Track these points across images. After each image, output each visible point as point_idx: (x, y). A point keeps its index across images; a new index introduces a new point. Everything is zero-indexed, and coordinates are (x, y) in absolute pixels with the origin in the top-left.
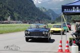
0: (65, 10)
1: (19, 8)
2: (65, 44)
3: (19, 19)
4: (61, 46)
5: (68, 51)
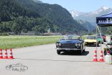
2: (99, 54)
4: (96, 56)
5: (102, 60)
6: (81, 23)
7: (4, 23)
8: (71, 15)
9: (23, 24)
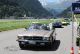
0: (76, 8)
1: (32, 8)
3: (32, 16)
6: (48, 10)
8: (41, 4)
9: (6, 10)
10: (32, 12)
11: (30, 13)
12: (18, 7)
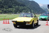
7: (10, 9)
9: (18, 9)
10: (34, 10)
11: (32, 11)
12: (25, 7)
